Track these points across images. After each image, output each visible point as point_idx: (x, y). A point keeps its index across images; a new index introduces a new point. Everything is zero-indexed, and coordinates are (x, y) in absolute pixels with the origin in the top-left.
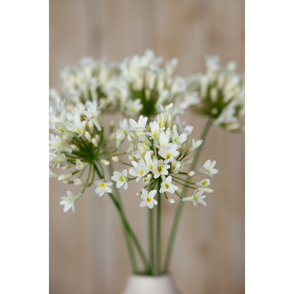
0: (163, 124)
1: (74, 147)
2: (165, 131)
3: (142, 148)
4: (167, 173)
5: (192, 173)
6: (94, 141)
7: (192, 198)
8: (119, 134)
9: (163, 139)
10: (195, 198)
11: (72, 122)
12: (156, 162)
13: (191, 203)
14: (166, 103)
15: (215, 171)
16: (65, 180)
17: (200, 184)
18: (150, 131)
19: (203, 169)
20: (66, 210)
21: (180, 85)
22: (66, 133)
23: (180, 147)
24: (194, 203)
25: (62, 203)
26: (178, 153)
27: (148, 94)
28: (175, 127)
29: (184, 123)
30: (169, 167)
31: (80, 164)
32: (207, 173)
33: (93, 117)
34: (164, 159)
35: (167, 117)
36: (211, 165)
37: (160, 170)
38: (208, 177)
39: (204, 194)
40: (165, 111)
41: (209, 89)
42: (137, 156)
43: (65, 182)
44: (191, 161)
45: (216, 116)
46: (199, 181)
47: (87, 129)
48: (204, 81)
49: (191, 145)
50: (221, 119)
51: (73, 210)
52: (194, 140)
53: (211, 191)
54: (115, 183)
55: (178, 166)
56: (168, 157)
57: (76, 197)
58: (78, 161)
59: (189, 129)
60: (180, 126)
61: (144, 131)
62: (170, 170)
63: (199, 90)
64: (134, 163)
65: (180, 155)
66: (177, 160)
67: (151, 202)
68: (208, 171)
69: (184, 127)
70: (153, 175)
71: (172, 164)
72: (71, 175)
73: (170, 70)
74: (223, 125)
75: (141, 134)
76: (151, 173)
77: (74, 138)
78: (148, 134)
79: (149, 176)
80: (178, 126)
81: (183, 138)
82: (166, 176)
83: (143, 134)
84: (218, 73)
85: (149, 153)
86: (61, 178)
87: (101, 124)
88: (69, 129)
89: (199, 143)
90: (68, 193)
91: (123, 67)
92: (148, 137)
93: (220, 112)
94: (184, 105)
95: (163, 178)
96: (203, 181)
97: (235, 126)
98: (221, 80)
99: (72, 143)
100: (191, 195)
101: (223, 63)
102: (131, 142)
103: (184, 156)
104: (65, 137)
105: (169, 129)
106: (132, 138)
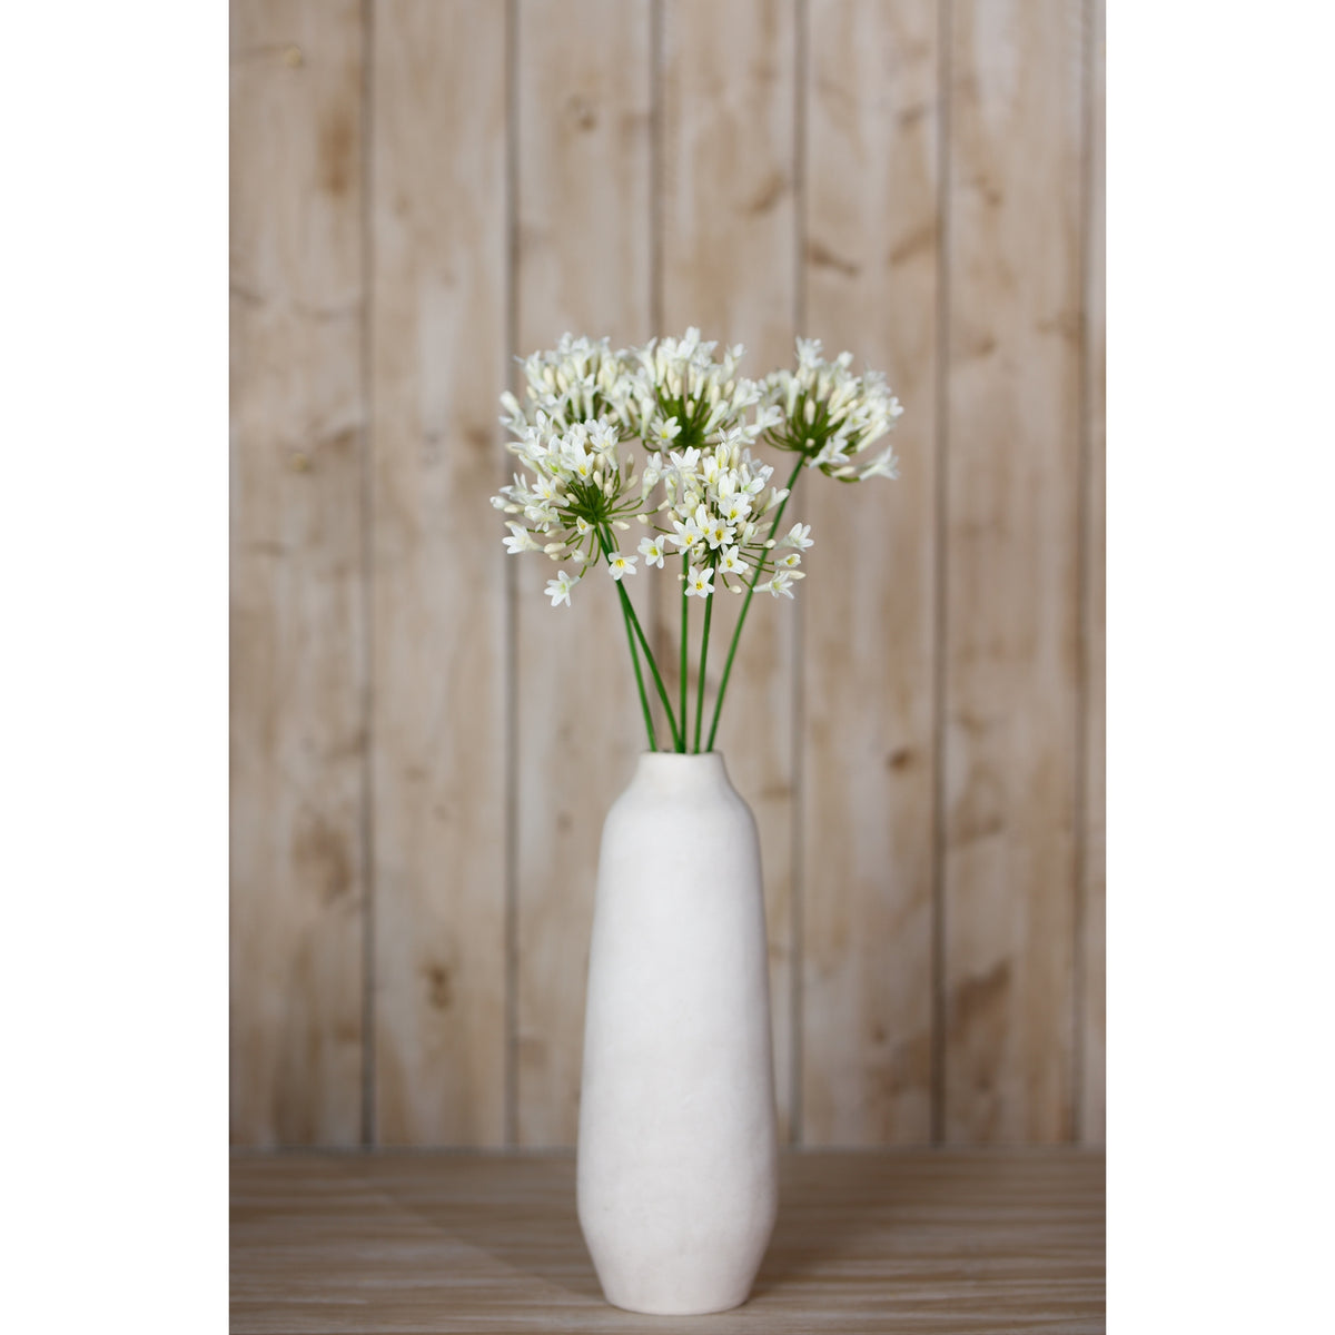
0: (724, 461)
1: (571, 497)
2: (728, 472)
3: (692, 499)
4: (731, 541)
5: (771, 544)
6: (608, 489)
7: (770, 585)
8: (650, 475)
9: (726, 486)
10: (774, 586)
11: (570, 454)
12: (713, 524)
13: (768, 594)
14: (725, 425)
15: (809, 543)
16: (553, 553)
17: (782, 562)
18: (703, 473)
19: (789, 538)
20: (555, 602)
21: (749, 393)
22: (560, 474)
23: (753, 499)
24: (773, 593)
25: (548, 592)
26: (749, 509)
27: (690, 407)
28: (744, 467)
29: (758, 461)
30: (734, 531)
31: (584, 527)
32: (795, 545)
33: (607, 448)
34: (726, 518)
35: (732, 450)
36: (802, 532)
37: (719, 536)
38: (796, 550)
39: (789, 579)
40: (727, 441)
41: (801, 400)
42: (683, 513)
43: (554, 557)
44: (768, 526)
45: (814, 452)
46: (782, 557)
47: (595, 467)
48: (793, 387)
49: (769, 498)
50: (822, 458)
51: (568, 603)
52: (775, 489)
53: (800, 575)
54: (643, 557)
55: (749, 530)
56: (733, 516)
57: (571, 583)
58: (580, 520)
59: (768, 471)
60: (751, 467)
61: (695, 473)
62: (735, 536)
63: (781, 403)
64: (677, 525)
65: (752, 514)
66: (747, 520)
67: (704, 588)
68: (797, 543)
69: (758, 468)
70: (708, 543)
71: (741, 526)
72: (564, 545)
73: (729, 366)
74: (824, 467)
75: (689, 478)
76: (704, 540)
77: (572, 483)
78: (701, 477)
79: (702, 545)
80: (748, 466)
81: (759, 484)
82: (729, 546)
83: (694, 477)
84: (818, 371)
85: (703, 508)
86: (549, 549)
87: (616, 459)
88: (567, 467)
89: (784, 494)
90: (561, 574)
91: (645, 357)
92: (701, 482)
93: (820, 444)
94: (755, 430)
95: (724, 548)
96: (788, 557)
97: (847, 471)
98: (824, 386)
99: (569, 490)
100: (767, 581)
101: (828, 355)
102: (670, 490)
103: (758, 516)
104: (557, 480)
105: (734, 470)
106: (672, 483)
